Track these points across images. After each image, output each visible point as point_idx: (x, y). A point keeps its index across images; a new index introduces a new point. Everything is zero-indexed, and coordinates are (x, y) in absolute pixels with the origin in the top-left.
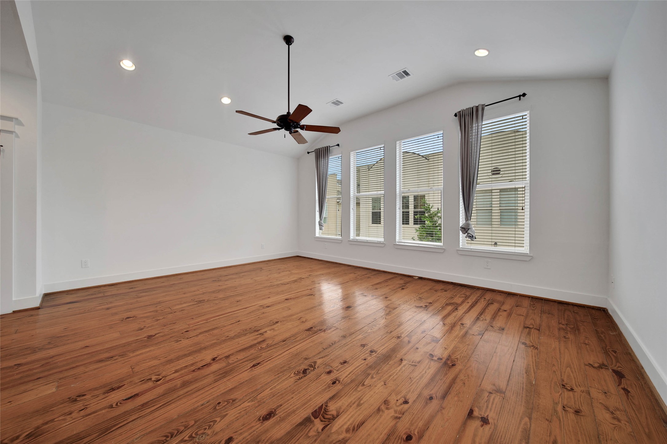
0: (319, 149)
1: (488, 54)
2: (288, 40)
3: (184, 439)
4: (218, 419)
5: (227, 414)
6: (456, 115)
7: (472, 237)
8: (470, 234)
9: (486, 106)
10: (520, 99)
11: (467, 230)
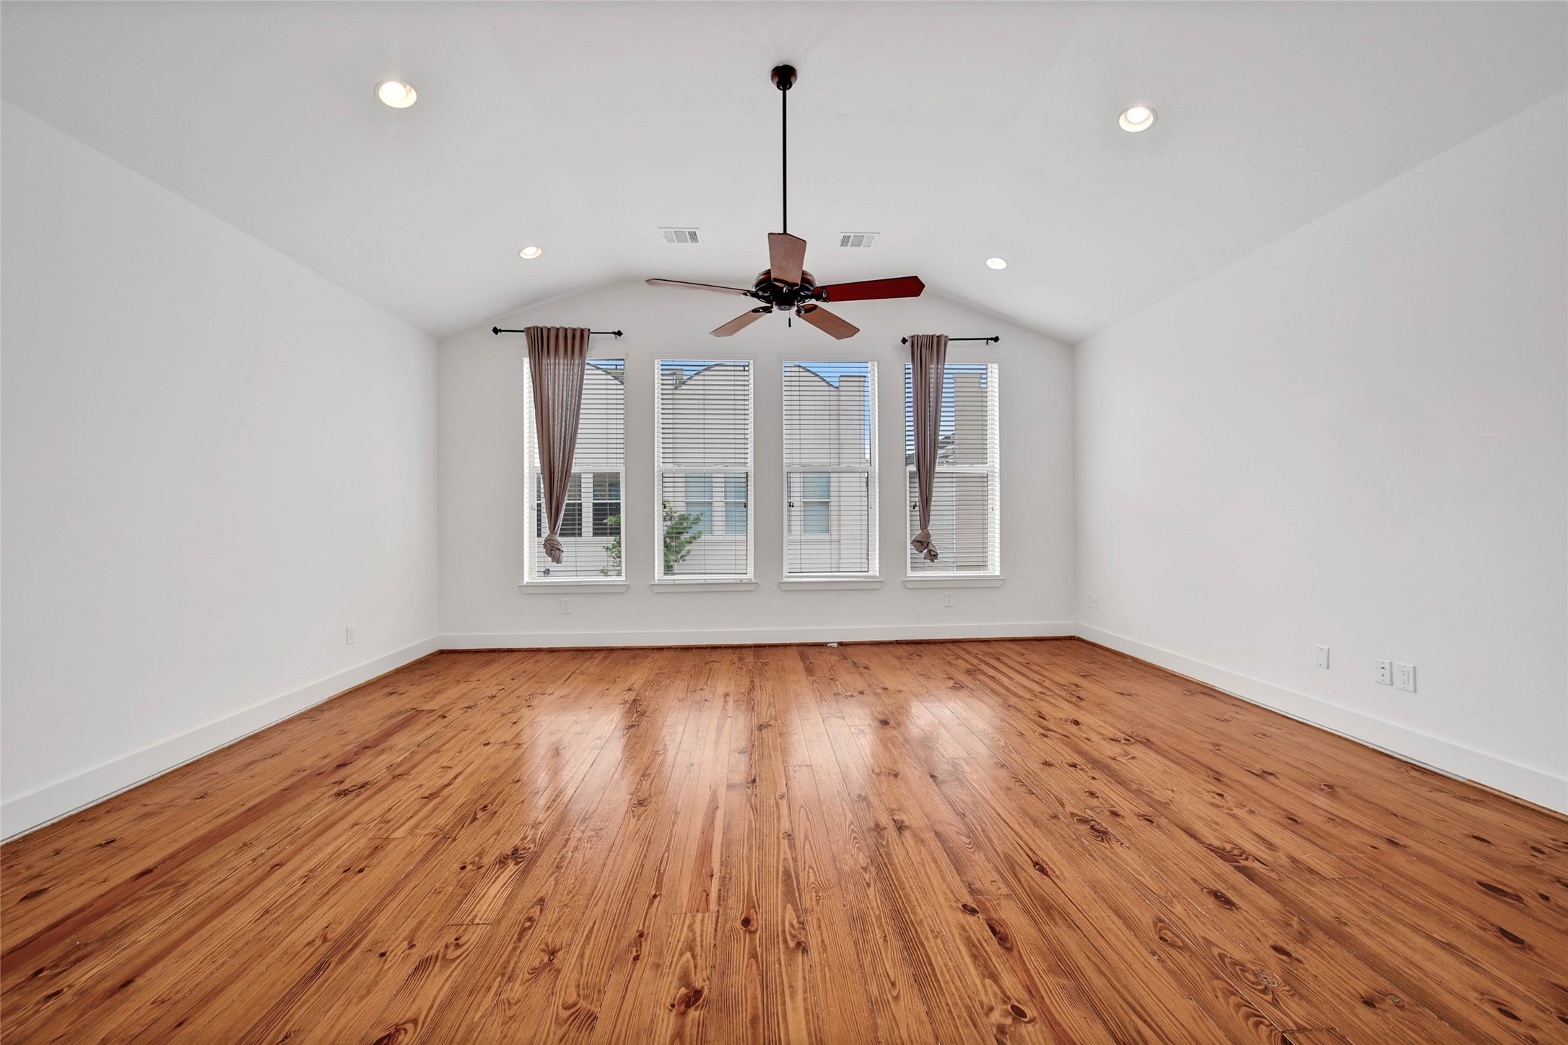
0: (558, 329)
1: (1005, 269)
2: (784, 76)
3: (1270, 1001)
4: (1216, 951)
5: (1203, 938)
6: (904, 341)
7: (935, 558)
8: (932, 551)
9: (950, 340)
10: (987, 343)
11: (925, 544)
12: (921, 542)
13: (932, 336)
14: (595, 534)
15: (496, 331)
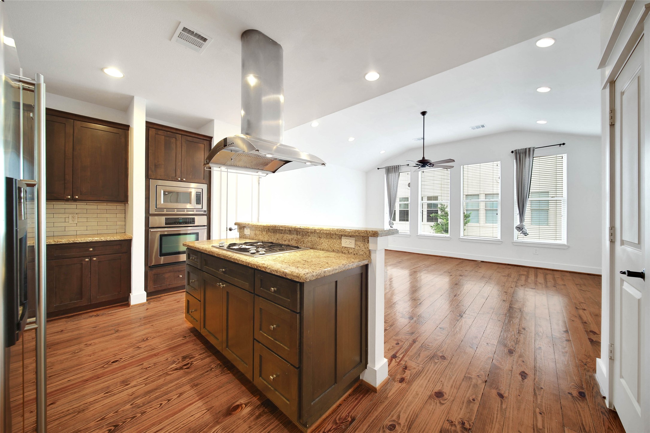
0: (390, 167)
2: (424, 113)
7: (526, 234)
8: (524, 231)
9: (536, 148)
10: (560, 147)
11: (521, 229)
12: (519, 228)
13: (526, 149)
14: (428, 221)
15: (378, 169)
